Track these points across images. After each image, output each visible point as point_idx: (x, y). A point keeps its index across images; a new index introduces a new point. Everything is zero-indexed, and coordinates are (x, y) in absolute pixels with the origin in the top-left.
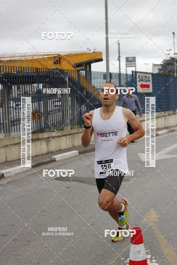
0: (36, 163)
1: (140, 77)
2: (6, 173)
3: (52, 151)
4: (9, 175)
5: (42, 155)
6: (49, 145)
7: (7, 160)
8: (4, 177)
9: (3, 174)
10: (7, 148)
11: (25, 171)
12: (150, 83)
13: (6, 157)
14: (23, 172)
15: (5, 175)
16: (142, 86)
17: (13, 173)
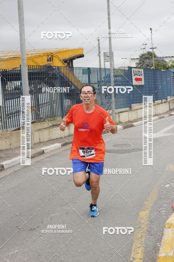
0: (64, 143)
1: (135, 72)
2: (45, 149)
3: (72, 134)
4: (47, 151)
5: (65, 137)
6: (70, 129)
7: (40, 141)
8: (44, 153)
9: (44, 151)
10: (40, 131)
11: (57, 149)
12: (142, 77)
13: (40, 139)
14: (56, 149)
15: (45, 151)
16: (137, 79)
17: (50, 150)
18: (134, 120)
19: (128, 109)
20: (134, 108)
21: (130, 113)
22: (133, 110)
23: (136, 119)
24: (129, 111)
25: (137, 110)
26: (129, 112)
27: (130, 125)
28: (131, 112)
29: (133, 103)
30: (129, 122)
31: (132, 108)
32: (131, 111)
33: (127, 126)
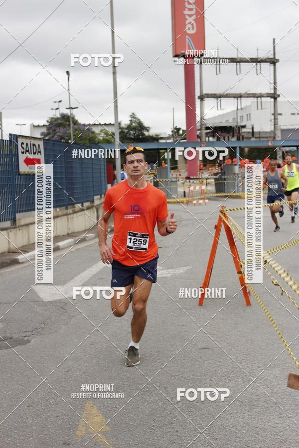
12: (41, 157)
16: (28, 162)
18: (22, 247)
19: (8, 224)
20: (23, 222)
21: (12, 233)
22: (19, 227)
23: (26, 246)
24: (10, 228)
25: (27, 225)
26: (9, 231)
27: (9, 262)
28: (13, 230)
29: (20, 212)
30: (8, 252)
31: (17, 222)
32: (16, 228)
33: (3, 263)
